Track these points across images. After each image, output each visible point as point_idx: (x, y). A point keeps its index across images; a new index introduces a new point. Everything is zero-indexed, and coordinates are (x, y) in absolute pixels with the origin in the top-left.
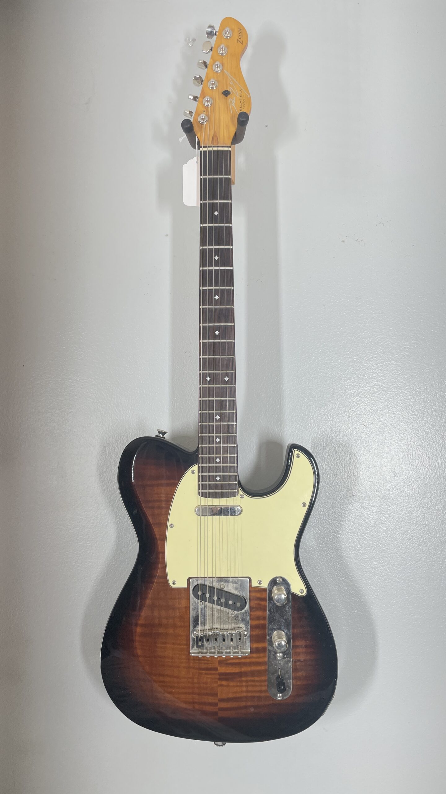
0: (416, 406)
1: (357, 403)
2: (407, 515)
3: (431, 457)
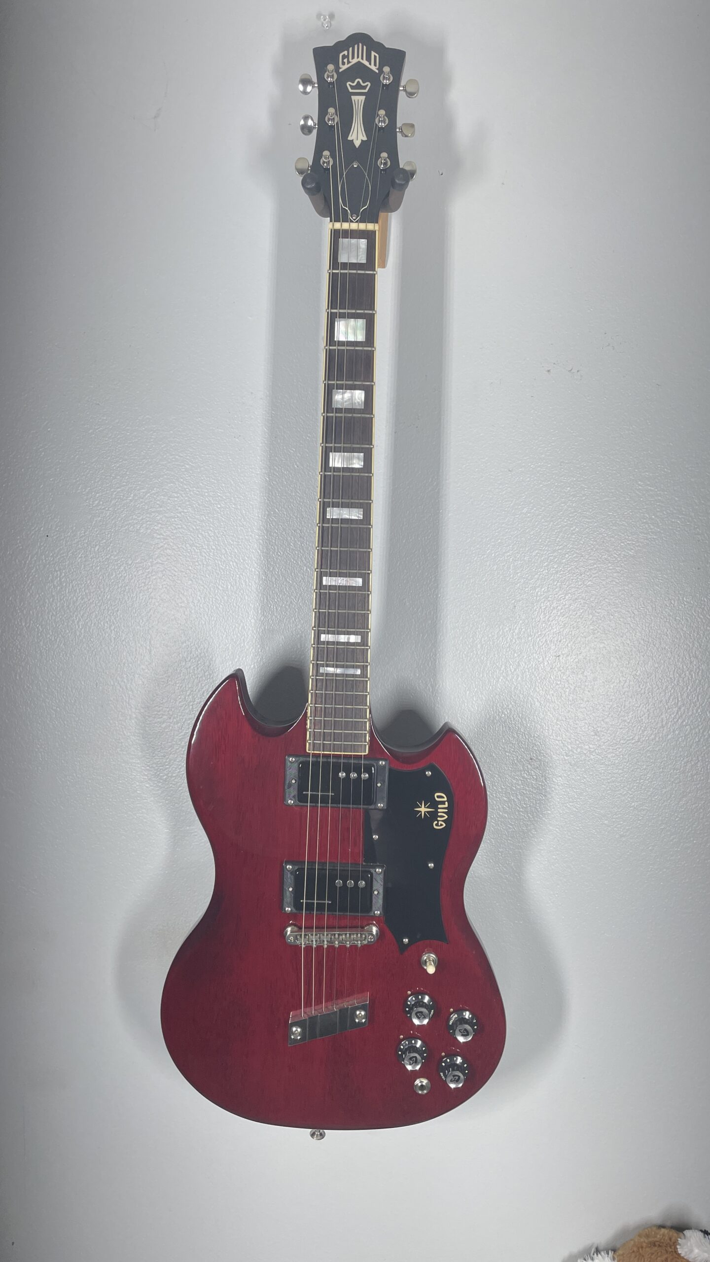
0: (637, 634)
1: (549, 623)
2: (608, 792)
3: (652, 710)
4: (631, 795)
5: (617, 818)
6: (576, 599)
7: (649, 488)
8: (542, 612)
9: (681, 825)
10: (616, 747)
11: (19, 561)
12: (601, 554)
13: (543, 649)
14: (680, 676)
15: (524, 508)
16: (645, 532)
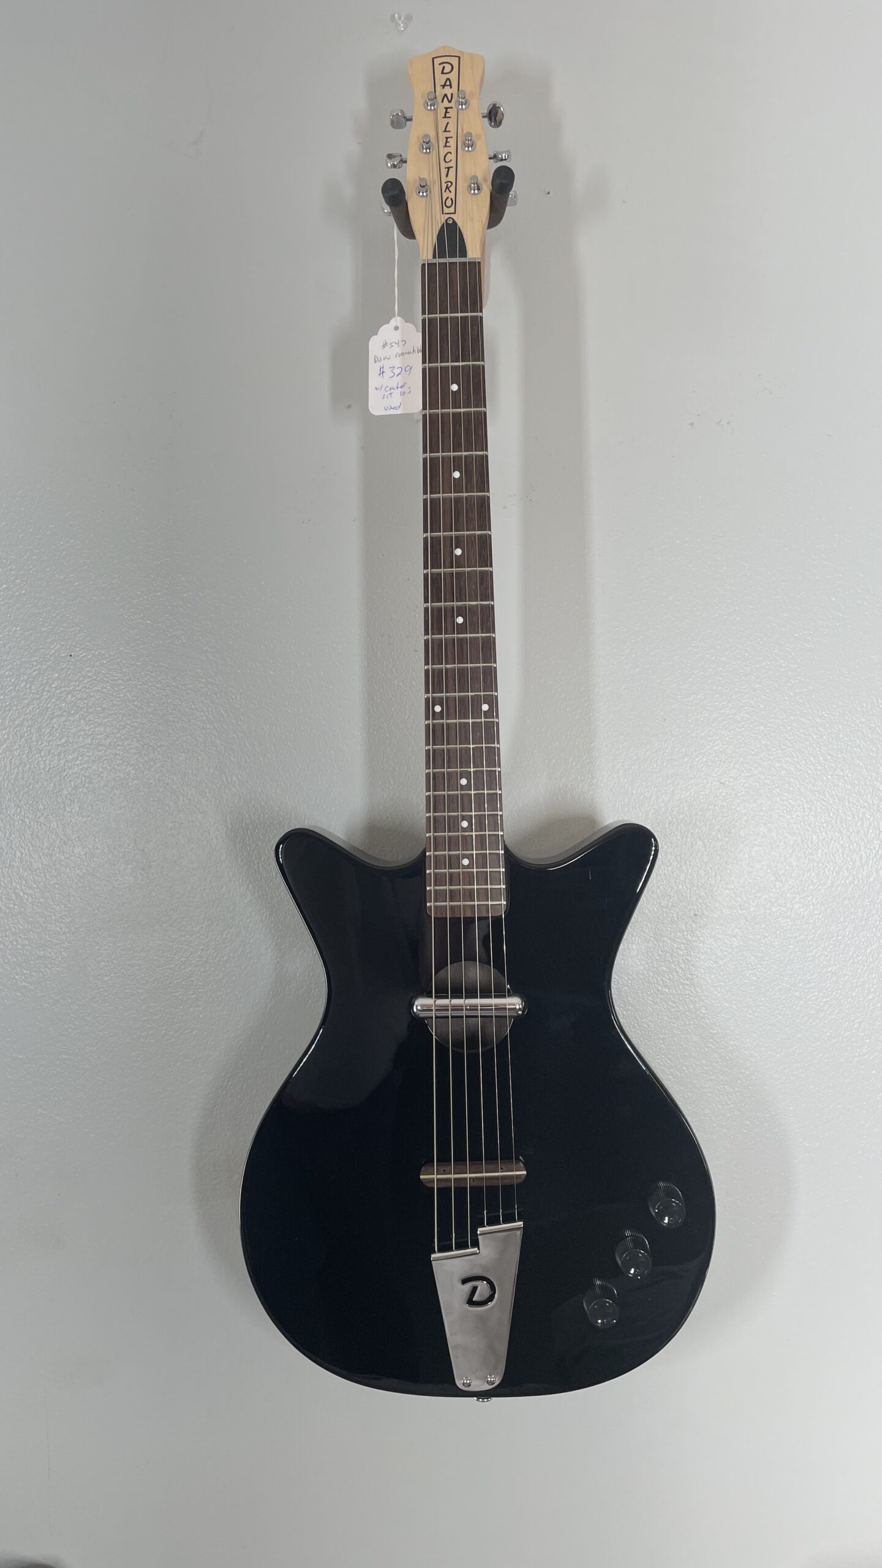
0: (822, 748)
1: (710, 739)
2: (797, 954)
3: (847, 845)
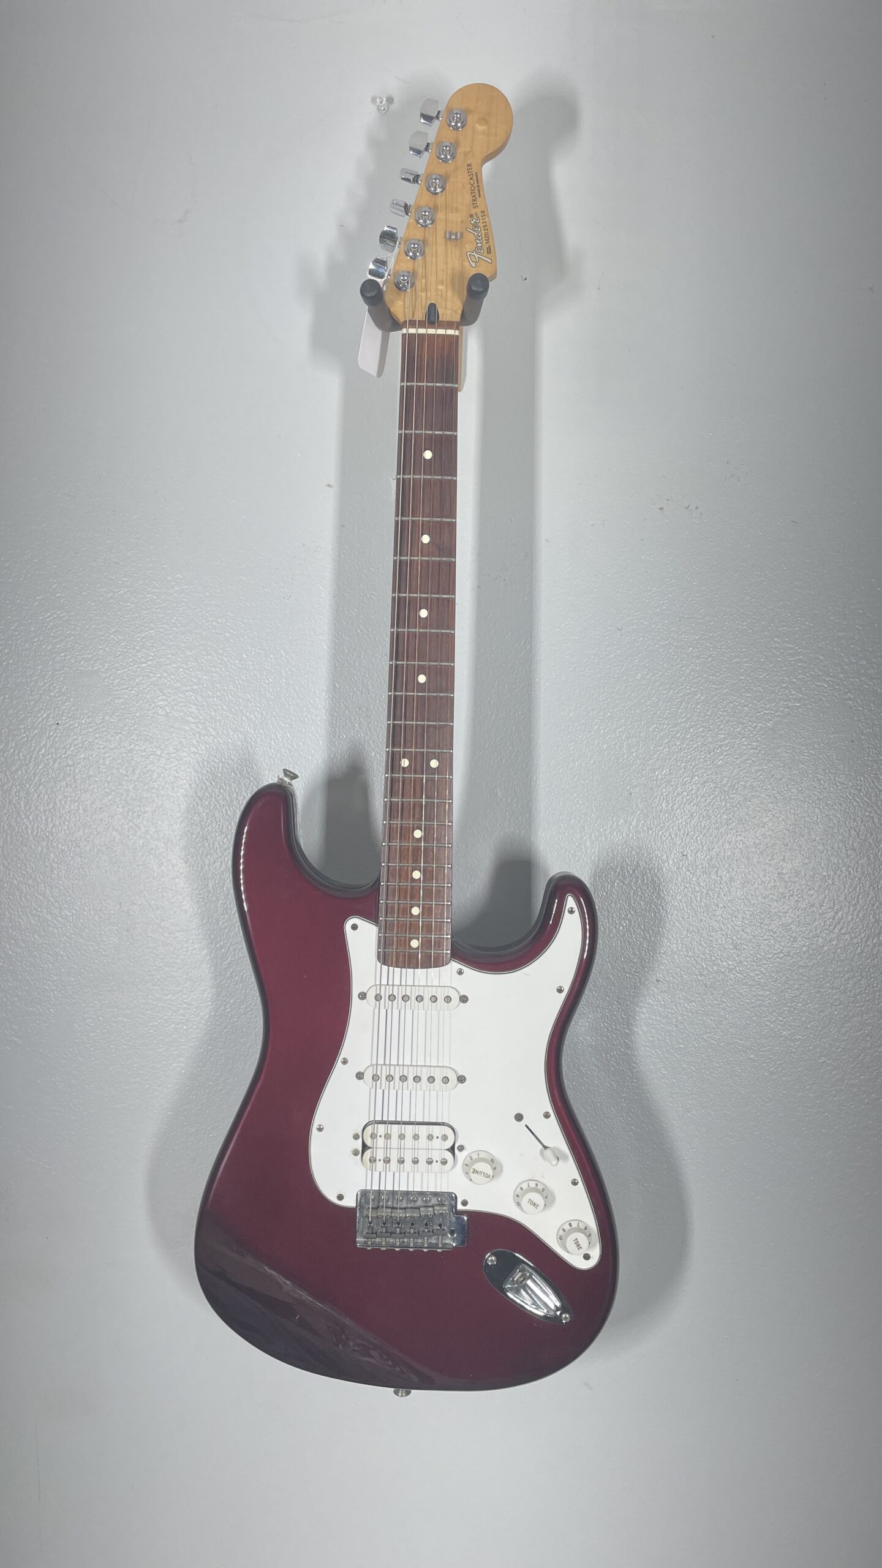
1: (673, 813)
4: (782, 1021)
5: (765, 1051)
6: (705, 782)
7: (788, 645)
8: (663, 800)
9: (844, 1057)
10: (761, 962)
11: (23, 756)
12: (732, 727)
13: (666, 844)
14: (835, 874)
15: (638, 673)
16: (785, 699)
